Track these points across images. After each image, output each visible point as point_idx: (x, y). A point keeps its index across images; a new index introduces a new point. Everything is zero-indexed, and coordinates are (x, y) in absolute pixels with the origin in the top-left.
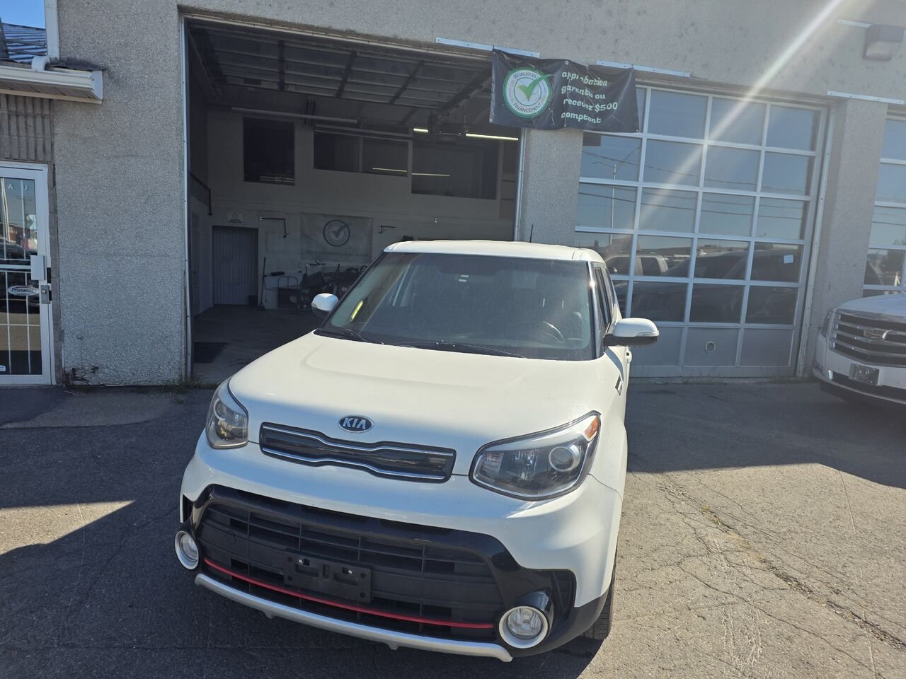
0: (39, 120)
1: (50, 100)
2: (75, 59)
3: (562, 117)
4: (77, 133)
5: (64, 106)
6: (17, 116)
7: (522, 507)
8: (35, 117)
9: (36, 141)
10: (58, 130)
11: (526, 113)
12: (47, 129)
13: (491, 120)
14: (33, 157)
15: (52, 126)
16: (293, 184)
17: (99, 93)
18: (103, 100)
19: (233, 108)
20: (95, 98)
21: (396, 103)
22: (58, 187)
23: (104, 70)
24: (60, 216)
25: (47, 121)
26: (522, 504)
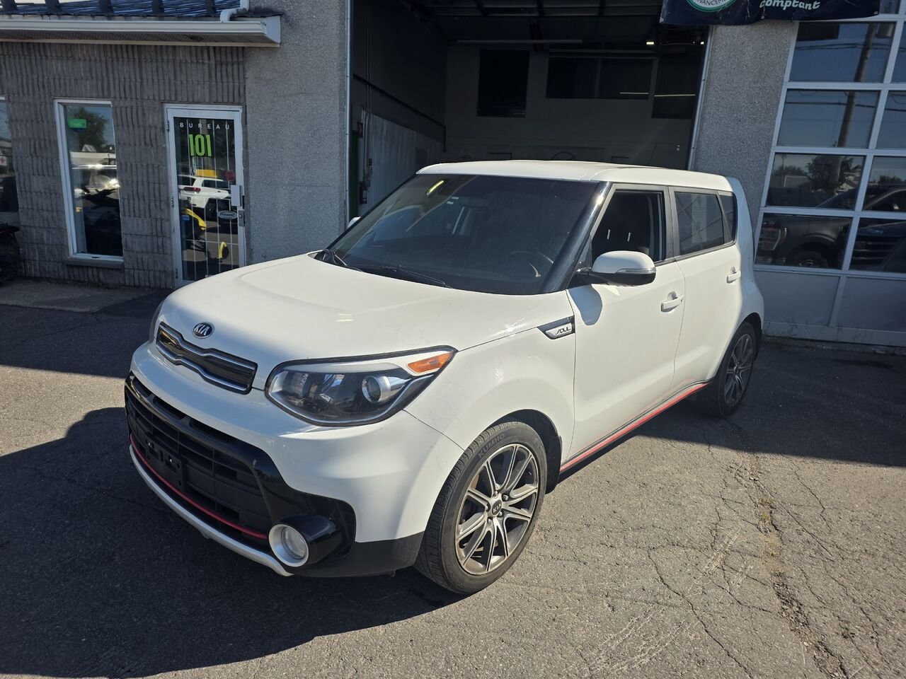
0: (236, 66)
1: (243, 48)
2: (260, 8)
3: (761, 6)
4: (262, 76)
5: (253, 52)
6: (221, 64)
7: (301, 430)
8: (233, 64)
9: (234, 86)
10: (248, 74)
11: (711, 6)
12: (241, 75)
13: (661, 20)
14: (231, 100)
15: (244, 72)
16: (523, 116)
17: (277, 37)
18: (280, 44)
19: (459, 41)
20: (274, 43)
21: (605, 14)
22: (248, 125)
23: (281, 14)
24: (250, 151)
25: (241, 67)
26: (303, 427)
